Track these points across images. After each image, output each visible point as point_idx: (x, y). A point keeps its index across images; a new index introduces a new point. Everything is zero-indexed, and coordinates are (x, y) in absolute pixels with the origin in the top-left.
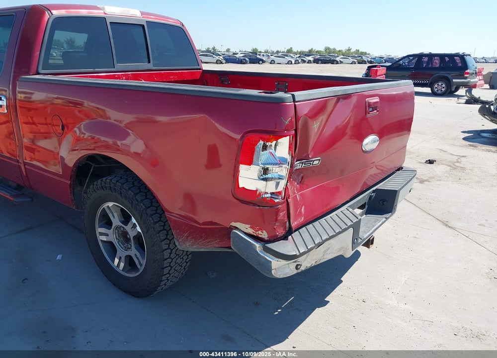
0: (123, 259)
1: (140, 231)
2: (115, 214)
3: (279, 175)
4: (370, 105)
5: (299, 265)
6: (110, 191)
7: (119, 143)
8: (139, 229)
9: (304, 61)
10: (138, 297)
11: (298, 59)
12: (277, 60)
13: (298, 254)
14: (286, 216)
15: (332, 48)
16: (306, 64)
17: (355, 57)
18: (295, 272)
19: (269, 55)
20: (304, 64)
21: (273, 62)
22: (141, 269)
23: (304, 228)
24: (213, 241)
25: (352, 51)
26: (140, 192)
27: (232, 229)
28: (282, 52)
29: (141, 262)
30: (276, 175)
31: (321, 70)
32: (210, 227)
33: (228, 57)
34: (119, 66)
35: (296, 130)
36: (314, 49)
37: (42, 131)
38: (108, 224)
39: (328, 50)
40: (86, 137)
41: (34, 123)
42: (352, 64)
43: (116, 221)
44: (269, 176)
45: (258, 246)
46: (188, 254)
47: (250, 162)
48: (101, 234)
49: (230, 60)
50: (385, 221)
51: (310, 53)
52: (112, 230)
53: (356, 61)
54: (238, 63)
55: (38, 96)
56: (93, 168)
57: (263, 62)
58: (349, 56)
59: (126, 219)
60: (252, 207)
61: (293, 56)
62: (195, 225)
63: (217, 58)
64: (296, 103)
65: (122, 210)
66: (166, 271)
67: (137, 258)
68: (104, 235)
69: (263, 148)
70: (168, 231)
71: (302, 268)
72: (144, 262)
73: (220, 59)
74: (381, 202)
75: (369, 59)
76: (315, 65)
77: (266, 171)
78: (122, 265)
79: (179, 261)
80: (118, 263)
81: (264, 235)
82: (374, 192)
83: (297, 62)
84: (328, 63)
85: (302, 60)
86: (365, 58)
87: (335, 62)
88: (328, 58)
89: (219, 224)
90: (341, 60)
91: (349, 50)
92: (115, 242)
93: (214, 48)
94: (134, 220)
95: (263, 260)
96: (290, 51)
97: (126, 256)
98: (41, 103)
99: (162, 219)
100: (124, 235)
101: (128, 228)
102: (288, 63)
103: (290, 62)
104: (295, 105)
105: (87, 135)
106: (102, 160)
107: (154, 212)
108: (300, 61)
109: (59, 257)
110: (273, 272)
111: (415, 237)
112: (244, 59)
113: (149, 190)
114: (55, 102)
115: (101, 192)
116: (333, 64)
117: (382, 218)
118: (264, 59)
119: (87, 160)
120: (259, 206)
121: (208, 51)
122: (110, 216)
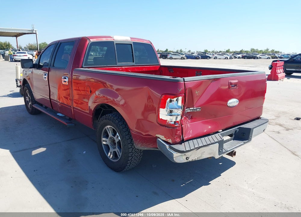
0: (112, 153)
1: (120, 139)
2: (110, 131)
3: (178, 114)
4: (231, 84)
5: (188, 157)
6: (109, 120)
7: (115, 100)
8: (119, 138)
9: (236, 58)
10: (117, 172)
11: (232, 56)
12: (218, 57)
13: (185, 150)
14: (181, 133)
15: (256, 49)
16: (237, 59)
17: (270, 54)
18: (186, 161)
19: (214, 54)
20: (236, 59)
21: (216, 58)
22: (119, 157)
23: (192, 141)
24: (150, 144)
25: (269, 50)
26: (121, 121)
27: (157, 138)
28: (223, 52)
29: (120, 154)
30: (176, 114)
31: (245, 63)
32: (148, 137)
33: (188, 55)
34: (119, 64)
35: (185, 94)
36: (243, 50)
37: (83, 94)
38: (107, 136)
39: (253, 51)
40: (101, 96)
41: (79, 90)
42: (267, 59)
43: (110, 135)
44: (173, 114)
45: (167, 146)
46: (141, 152)
47: (164, 107)
48: (104, 141)
49: (190, 57)
50: (243, 144)
51: (241, 52)
52: (108, 139)
53: (270, 57)
54: (194, 59)
55: (82, 77)
56: (103, 111)
57: (210, 58)
58: (266, 54)
59: (114, 134)
60: (165, 128)
61: (229, 55)
62: (142, 136)
63: (182, 56)
64: (185, 82)
65: (113, 129)
66: (130, 158)
67: (118, 152)
68: (105, 141)
69: (170, 101)
70: (131, 140)
71: (190, 160)
72: (121, 154)
73: (183, 57)
74: (242, 134)
75: (280, 56)
76: (243, 59)
77: (171, 112)
78: (112, 156)
79: (136, 154)
80: (110, 155)
81: (170, 141)
82: (238, 128)
83: (231, 58)
84: (251, 58)
85: (234, 57)
86: (277, 55)
87: (256, 58)
88: (251, 55)
89: (152, 136)
90: (260, 56)
91: (267, 50)
92: (109, 145)
93: (181, 51)
94: (118, 134)
95: (170, 153)
96: (228, 51)
97: (114, 152)
98: (83, 81)
99: (129, 134)
100: (113, 141)
101: (115, 138)
102: (225, 59)
103: (226, 58)
104: (185, 83)
105: (101, 95)
106: (107, 107)
107: (126, 130)
108: (233, 57)
109: (84, 152)
110: (174, 158)
111: (271, 158)
112: (198, 57)
113: (125, 121)
114: (91, 81)
115: (105, 121)
116: (255, 59)
117: (242, 143)
118: (210, 56)
119: (100, 107)
120: (168, 127)
121: (177, 52)
122: (108, 132)
